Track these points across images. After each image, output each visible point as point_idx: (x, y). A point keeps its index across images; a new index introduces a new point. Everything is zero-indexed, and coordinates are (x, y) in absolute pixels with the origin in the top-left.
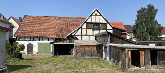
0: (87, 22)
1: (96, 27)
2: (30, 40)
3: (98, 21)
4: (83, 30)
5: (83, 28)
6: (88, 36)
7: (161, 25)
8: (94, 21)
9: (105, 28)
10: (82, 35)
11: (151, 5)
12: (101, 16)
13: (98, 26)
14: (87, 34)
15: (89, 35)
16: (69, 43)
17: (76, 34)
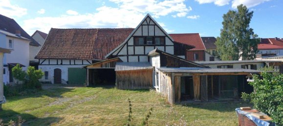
0: (135, 35)
1: (149, 43)
2: (57, 64)
3: (151, 34)
4: (129, 47)
5: (129, 44)
6: (137, 57)
7: (257, 36)
8: (145, 34)
9: (162, 43)
10: (128, 55)
11: (243, 6)
12: (155, 26)
13: (151, 42)
14: (136, 54)
15: (139, 55)
16: (109, 68)
17: (119, 54)
